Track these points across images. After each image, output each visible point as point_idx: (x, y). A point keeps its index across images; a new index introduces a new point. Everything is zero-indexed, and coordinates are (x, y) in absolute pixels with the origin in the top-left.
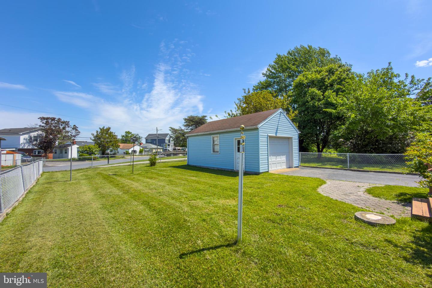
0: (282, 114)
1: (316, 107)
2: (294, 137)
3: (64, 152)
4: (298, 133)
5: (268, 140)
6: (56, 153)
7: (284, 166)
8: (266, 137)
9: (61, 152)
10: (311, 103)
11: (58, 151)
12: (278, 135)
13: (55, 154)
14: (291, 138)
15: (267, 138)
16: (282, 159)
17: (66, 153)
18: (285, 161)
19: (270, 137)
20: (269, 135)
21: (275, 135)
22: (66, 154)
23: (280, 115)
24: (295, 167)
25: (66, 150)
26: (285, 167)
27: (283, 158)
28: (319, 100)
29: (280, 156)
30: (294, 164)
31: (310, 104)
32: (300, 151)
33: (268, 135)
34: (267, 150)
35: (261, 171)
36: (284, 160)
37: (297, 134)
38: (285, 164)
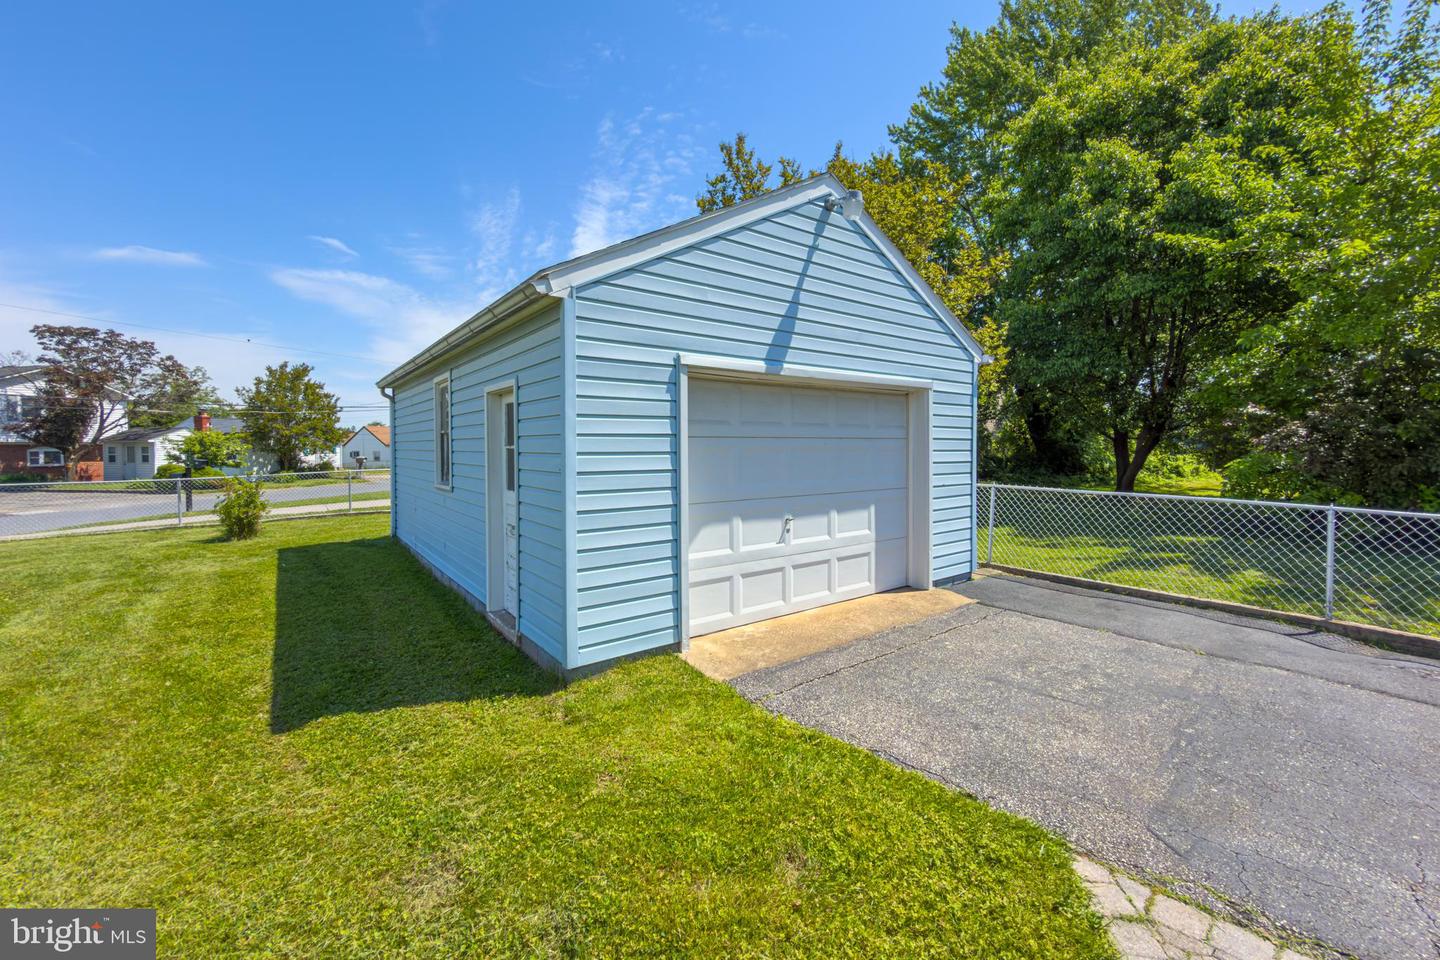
0: (834, 217)
1: (1115, 236)
2: (938, 386)
3: (139, 455)
4: (977, 360)
5: (675, 402)
6: (112, 459)
7: (860, 582)
8: (665, 375)
9: (131, 459)
10: (1091, 216)
11: (120, 453)
12: (791, 368)
13: (113, 465)
14: (921, 393)
15: (674, 384)
16: (839, 536)
17: (145, 459)
18: (871, 547)
19: (701, 378)
20: (689, 359)
21: (760, 366)
22: (146, 465)
23: (822, 222)
24: (937, 584)
25: (145, 450)
26: (868, 586)
27: (856, 529)
28: (1139, 201)
29: (823, 510)
30: (933, 564)
31: (1088, 221)
32: (983, 476)
33: (677, 359)
34: (666, 480)
35: (577, 658)
36: (857, 541)
37: (968, 367)
38: (868, 565)
